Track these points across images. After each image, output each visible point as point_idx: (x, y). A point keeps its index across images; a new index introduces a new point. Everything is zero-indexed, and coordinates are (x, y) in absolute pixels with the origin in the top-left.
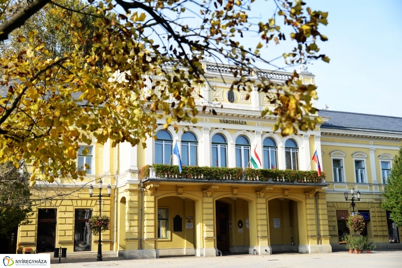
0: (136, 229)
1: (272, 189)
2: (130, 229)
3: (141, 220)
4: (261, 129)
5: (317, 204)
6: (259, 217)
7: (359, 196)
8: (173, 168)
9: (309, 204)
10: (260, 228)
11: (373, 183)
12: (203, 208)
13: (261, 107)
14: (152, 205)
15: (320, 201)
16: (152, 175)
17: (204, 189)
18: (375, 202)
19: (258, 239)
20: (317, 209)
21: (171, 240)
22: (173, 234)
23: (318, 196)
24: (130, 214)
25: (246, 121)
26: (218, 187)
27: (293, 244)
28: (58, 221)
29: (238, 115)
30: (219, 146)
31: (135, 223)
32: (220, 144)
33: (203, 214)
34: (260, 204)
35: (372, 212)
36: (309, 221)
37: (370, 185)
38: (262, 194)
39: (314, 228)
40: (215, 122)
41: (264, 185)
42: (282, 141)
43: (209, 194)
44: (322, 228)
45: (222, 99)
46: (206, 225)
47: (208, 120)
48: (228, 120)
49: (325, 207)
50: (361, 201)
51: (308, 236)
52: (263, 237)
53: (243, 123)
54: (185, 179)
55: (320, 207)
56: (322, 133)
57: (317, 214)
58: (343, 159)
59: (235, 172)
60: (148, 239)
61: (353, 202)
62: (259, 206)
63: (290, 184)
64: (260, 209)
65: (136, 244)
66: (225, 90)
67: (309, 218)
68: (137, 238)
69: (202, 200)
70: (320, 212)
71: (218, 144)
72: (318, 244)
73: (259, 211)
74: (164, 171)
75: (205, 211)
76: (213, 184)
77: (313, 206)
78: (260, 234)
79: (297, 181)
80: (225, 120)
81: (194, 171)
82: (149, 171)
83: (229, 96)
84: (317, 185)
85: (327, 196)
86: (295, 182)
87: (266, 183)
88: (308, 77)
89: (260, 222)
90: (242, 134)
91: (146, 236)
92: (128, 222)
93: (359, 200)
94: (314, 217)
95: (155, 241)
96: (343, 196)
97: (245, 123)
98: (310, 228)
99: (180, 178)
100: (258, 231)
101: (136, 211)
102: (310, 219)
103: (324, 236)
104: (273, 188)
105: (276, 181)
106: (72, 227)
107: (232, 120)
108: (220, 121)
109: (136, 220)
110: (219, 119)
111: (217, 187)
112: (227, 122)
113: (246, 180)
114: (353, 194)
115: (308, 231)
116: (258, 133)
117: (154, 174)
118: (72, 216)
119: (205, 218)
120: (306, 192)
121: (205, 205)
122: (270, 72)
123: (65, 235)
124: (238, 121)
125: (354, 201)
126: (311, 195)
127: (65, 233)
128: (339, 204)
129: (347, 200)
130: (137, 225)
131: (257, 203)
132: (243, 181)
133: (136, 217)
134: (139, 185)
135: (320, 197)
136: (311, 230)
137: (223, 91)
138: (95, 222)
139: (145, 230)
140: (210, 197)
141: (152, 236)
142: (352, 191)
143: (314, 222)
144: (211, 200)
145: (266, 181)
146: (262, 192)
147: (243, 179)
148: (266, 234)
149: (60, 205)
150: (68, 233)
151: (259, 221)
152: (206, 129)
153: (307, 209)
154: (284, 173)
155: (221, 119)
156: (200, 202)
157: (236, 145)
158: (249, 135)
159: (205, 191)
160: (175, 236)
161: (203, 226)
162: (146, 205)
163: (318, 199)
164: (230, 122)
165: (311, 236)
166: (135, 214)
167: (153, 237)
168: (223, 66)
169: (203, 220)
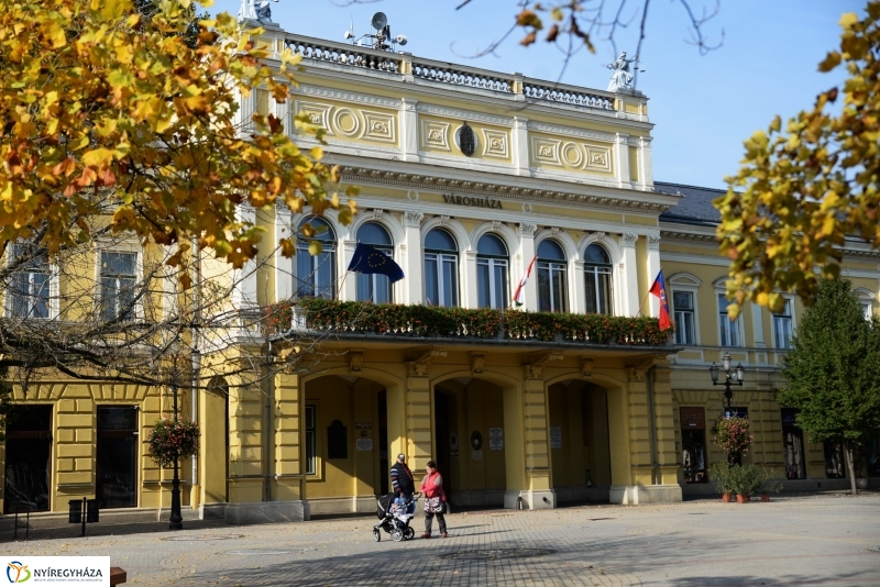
0: (257, 453)
1: (562, 358)
2: (243, 453)
3: (269, 431)
4: (534, 221)
5: (651, 393)
6: (531, 423)
7: (740, 375)
8: (346, 307)
9: (636, 393)
10: (531, 449)
11: (755, 346)
12: (407, 404)
13: (533, 168)
14: (294, 394)
15: (658, 387)
16: (298, 324)
17: (410, 358)
18: (759, 388)
19: (526, 473)
20: (652, 405)
21: (323, 480)
22: (327, 464)
23: (654, 375)
24: (244, 416)
25: (502, 200)
26: (445, 354)
27: (589, 483)
28: (57, 435)
29: (485, 186)
30: (440, 259)
31: (255, 439)
32: (444, 252)
33: (407, 417)
34: (532, 392)
35: (753, 411)
36: (634, 432)
37: (751, 350)
38: (537, 371)
39: (646, 446)
40: (433, 201)
41: (546, 348)
42: (579, 250)
43: (421, 369)
44: (661, 447)
45: (448, 148)
46: (415, 443)
47: (417, 196)
48: (462, 196)
49: (669, 399)
50: (745, 385)
51: (632, 466)
52: (539, 470)
53: (495, 205)
54: (373, 335)
55: (658, 399)
56: (662, 233)
57: (652, 416)
58: (695, 291)
59: (485, 319)
60: (284, 477)
61: (728, 389)
62: (531, 398)
63: (601, 348)
64: (532, 404)
65: (257, 489)
66: (453, 125)
67: (634, 426)
68: (259, 473)
69: (406, 384)
70: (659, 411)
71: (438, 252)
72: (654, 483)
73: (530, 410)
74: (326, 314)
75: (412, 410)
76: (435, 345)
77: (644, 398)
78: (531, 463)
79: (616, 341)
80: (455, 195)
81: (393, 316)
82: (290, 314)
83: (461, 139)
84: (658, 350)
85: (672, 375)
86: (612, 344)
87: (550, 345)
88: (633, 100)
89: (531, 436)
90: (492, 229)
91: (279, 470)
92: (238, 436)
93: (741, 384)
94: (645, 422)
95: (301, 481)
96: (708, 376)
97: (500, 206)
98: (636, 447)
99: (362, 332)
100: (527, 456)
101: (257, 409)
102: (637, 428)
103: (665, 465)
104: (565, 357)
105: (571, 339)
106: (88, 450)
107: (470, 197)
108: (443, 199)
109: (257, 431)
110: (442, 193)
111: (442, 354)
112: (459, 201)
113: (507, 336)
114: (728, 372)
115: (632, 454)
116: (526, 228)
117: (303, 320)
118: (90, 424)
119: (411, 426)
120: (630, 365)
121: (413, 397)
122: (552, 86)
123: (74, 470)
124: (484, 199)
125: (731, 387)
126: (641, 374)
127: (74, 463)
128: (685, 393)
129: (715, 384)
130: (259, 443)
131: (526, 392)
132: (501, 340)
133: (258, 425)
134: (264, 349)
135: (659, 377)
136: (639, 453)
137: (450, 128)
138: (166, 438)
139: (279, 453)
140: (425, 376)
141: (294, 468)
142: (727, 365)
143: (646, 434)
144: (424, 383)
145: (550, 340)
146: (538, 366)
147: (502, 334)
148: (545, 462)
149: (60, 397)
150: (79, 464)
151: (530, 432)
152: (412, 217)
153: (630, 405)
154: (588, 323)
155: (446, 194)
156: (401, 389)
157: (478, 256)
158: (507, 233)
159: (412, 363)
160: (331, 469)
161: (407, 444)
162: (278, 395)
163: (654, 381)
164: (467, 202)
165: (640, 466)
166: (256, 417)
167: (297, 472)
168: (448, 67)
169: (408, 430)
